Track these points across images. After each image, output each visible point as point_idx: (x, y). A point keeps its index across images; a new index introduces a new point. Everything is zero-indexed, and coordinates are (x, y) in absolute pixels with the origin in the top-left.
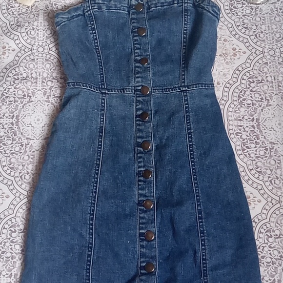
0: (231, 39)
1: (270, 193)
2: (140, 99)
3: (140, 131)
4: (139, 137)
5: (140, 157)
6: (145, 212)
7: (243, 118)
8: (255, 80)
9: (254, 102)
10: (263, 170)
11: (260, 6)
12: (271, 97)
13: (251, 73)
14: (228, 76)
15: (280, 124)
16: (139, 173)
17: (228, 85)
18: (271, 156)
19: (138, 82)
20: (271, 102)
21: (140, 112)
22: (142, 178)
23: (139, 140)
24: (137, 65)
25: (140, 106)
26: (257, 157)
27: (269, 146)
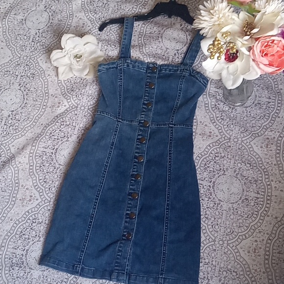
0: (210, 125)
1: (210, 234)
2: (142, 128)
3: (138, 148)
4: (136, 153)
5: (135, 165)
6: (132, 200)
7: (204, 179)
8: (219, 155)
9: (215, 170)
10: (209, 217)
11: (236, 108)
12: (227, 169)
13: (218, 149)
14: (201, 149)
15: (228, 189)
16: (132, 175)
17: (200, 156)
18: (217, 209)
19: (142, 117)
20: (226, 173)
21: (140, 137)
22: (134, 179)
23: (137, 154)
24: (144, 106)
25: (141, 133)
26: (208, 208)
27: (218, 202)
